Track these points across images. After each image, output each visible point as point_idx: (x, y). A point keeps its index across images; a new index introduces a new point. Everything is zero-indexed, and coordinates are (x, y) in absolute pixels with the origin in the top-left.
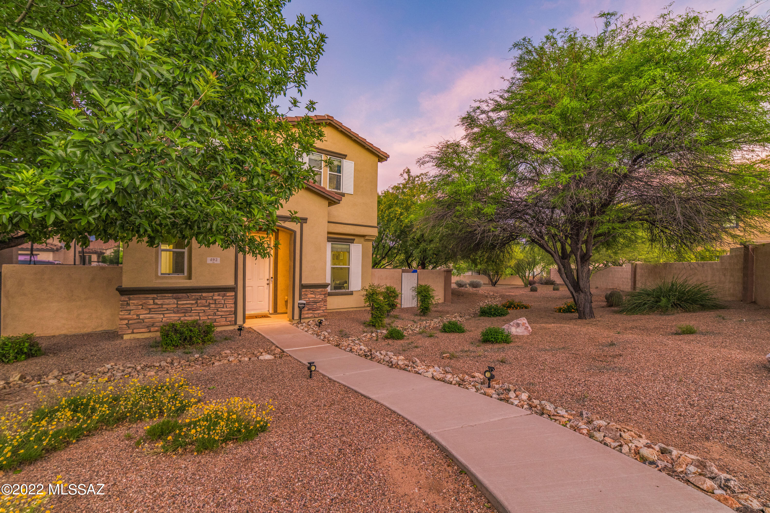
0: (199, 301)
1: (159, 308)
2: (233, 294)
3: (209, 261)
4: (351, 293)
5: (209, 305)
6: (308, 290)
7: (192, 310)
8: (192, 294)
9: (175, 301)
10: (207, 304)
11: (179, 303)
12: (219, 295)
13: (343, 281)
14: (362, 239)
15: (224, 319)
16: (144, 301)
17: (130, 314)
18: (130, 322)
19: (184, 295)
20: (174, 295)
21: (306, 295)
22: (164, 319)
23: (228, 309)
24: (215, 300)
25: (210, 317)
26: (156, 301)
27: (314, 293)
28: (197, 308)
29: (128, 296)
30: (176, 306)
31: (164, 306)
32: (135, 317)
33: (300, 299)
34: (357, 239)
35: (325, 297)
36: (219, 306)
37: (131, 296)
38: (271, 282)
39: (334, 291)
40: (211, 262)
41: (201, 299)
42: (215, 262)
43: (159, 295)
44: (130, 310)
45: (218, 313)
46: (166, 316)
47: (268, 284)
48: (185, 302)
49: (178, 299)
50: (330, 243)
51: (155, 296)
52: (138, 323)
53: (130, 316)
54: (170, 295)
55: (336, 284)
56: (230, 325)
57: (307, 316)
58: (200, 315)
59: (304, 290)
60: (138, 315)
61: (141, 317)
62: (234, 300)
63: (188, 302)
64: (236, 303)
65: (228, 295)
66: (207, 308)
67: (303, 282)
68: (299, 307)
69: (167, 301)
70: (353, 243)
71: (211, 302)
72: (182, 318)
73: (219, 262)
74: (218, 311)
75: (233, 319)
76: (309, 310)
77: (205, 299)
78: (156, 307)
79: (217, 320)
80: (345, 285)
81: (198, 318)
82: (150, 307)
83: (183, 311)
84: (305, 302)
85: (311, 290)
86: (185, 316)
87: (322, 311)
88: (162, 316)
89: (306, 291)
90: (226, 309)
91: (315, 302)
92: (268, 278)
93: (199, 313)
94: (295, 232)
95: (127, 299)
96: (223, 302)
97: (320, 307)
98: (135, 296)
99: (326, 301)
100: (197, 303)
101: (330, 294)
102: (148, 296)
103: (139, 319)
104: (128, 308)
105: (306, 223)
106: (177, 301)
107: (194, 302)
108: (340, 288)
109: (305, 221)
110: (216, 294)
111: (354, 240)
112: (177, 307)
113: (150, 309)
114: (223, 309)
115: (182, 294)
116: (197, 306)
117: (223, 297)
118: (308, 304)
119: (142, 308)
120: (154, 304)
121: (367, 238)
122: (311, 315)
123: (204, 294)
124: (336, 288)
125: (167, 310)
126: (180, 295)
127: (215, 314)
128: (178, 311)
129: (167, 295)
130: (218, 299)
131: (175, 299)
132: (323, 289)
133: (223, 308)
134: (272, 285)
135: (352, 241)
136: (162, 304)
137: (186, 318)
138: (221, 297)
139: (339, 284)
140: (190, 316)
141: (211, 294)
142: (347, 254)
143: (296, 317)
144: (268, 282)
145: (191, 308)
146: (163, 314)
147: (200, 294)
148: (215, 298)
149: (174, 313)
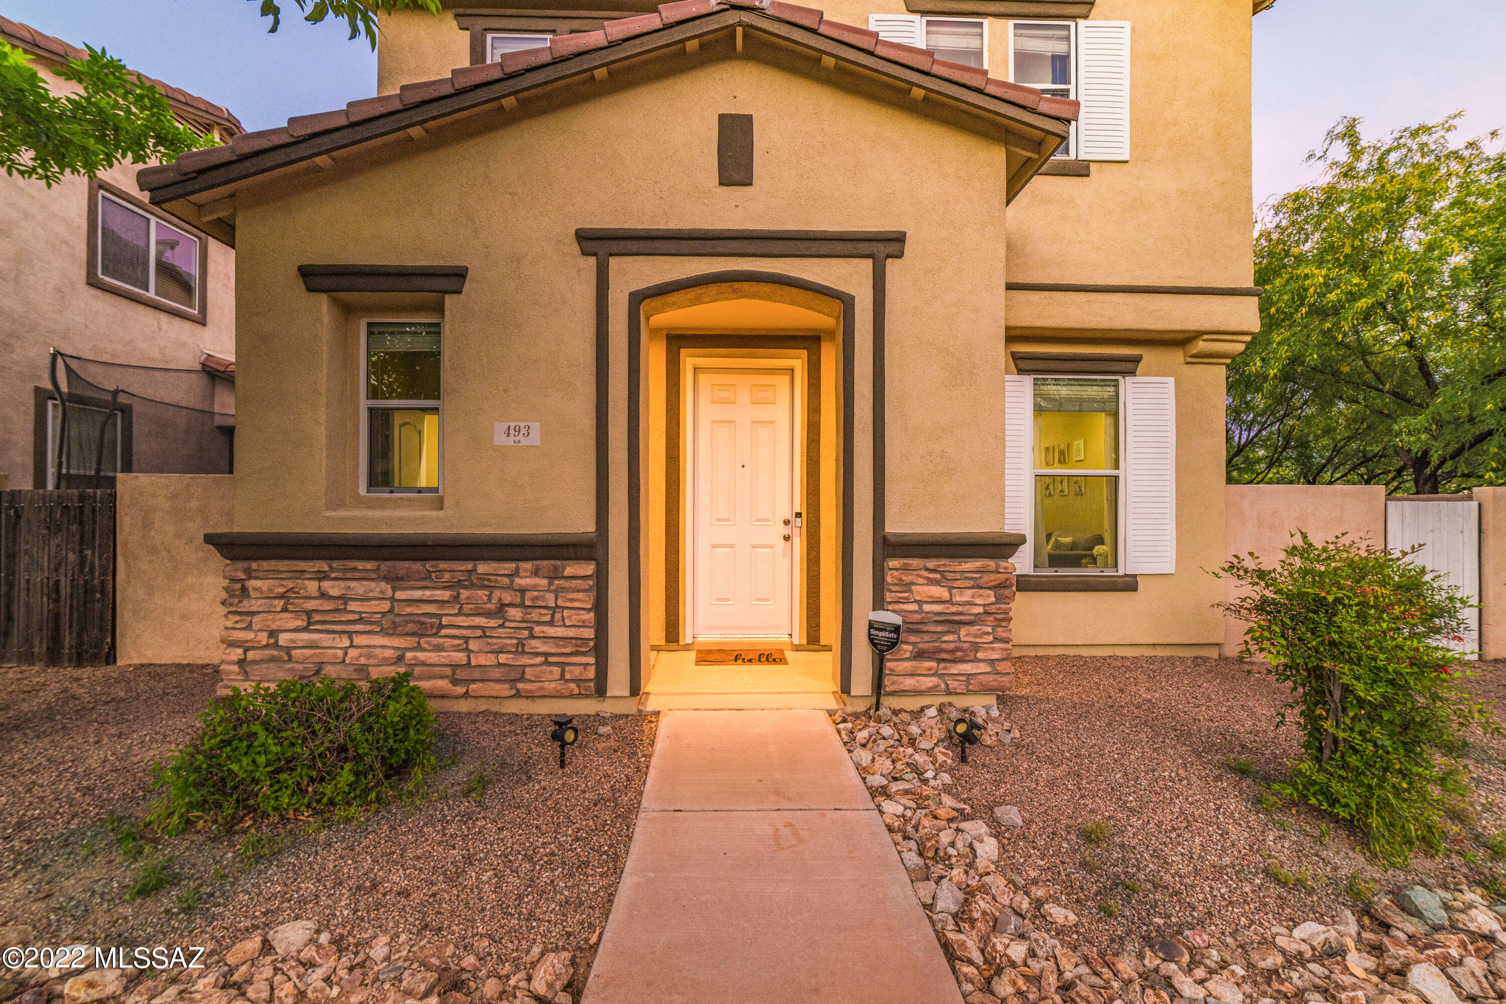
0: (464, 594)
1: (336, 610)
2: (588, 568)
3: (500, 440)
4: (1130, 584)
5: (500, 610)
6: (915, 562)
7: (441, 626)
8: (443, 565)
9: (386, 587)
10: (491, 606)
11: (399, 595)
12: (536, 573)
13: (1089, 535)
14: (1176, 357)
15: (557, 670)
16: (290, 584)
17: (249, 627)
18: (251, 655)
19: (416, 566)
20: (385, 566)
21: (907, 586)
22: (352, 653)
23: (571, 633)
24: (523, 591)
25: (503, 658)
26: (326, 584)
27: (943, 579)
28: (461, 621)
29: (245, 564)
30: (386, 606)
31: (353, 606)
32: (263, 638)
33: (879, 603)
34: (1150, 357)
35: (999, 599)
36: (534, 615)
37: (254, 565)
38: (796, 531)
39: (1050, 572)
40: (510, 441)
41: (472, 586)
42: (524, 442)
43: (335, 564)
44: (253, 614)
45: (534, 643)
46: (359, 640)
47: (787, 538)
48: (417, 594)
49: (395, 580)
50: (1028, 380)
51: (323, 566)
52: (273, 659)
53: (250, 635)
54: (369, 565)
55: (1058, 546)
56: (580, 696)
57: (909, 683)
58: (473, 645)
59: (893, 563)
60: (273, 634)
61: (284, 639)
62: (592, 596)
63: (428, 593)
64: (600, 608)
65: (569, 571)
66: (493, 623)
67: (892, 527)
68: (871, 640)
69: (359, 588)
70: (1133, 373)
71: (507, 597)
72: (409, 655)
73: (535, 439)
74: (532, 636)
75: (591, 673)
76: (920, 655)
77: (485, 583)
78: (327, 606)
79: (529, 673)
80: (1098, 550)
81: (460, 657)
82: (311, 605)
83: (411, 627)
84: (897, 619)
85: (932, 563)
86: (418, 648)
87: (984, 668)
88: (346, 643)
89: (905, 569)
90: (559, 632)
91: (953, 623)
92: (787, 515)
93: (467, 639)
94: (847, 302)
95: (241, 575)
96: (550, 600)
97: (976, 647)
98: (265, 565)
99: (1004, 619)
100: (456, 598)
101: (1026, 584)
102: (301, 565)
103: (276, 645)
104: (246, 606)
105: (900, 255)
106: (394, 589)
107: (445, 595)
108: (1075, 562)
109: (892, 248)
110: (528, 566)
111: (1137, 360)
112: (391, 611)
113: (309, 613)
114: (551, 631)
115: (406, 564)
116: (460, 613)
117: (551, 579)
118: (915, 627)
119: (285, 610)
120: (323, 595)
121: (1201, 346)
122: (928, 682)
123: (483, 568)
124: (1055, 561)
125: (360, 621)
126: (403, 567)
127: (520, 649)
128: (395, 625)
129: (360, 565)
130: (534, 588)
131: (386, 579)
132: (991, 564)
133: (551, 623)
134: (798, 543)
135: (1130, 367)
136: (345, 599)
137: (421, 655)
138: (544, 582)
139: (1073, 546)
140: (439, 648)
141: (510, 566)
142: (1102, 422)
143: (862, 684)
144: (786, 531)
145: (440, 616)
146: (350, 634)
147: (469, 566)
148: (519, 581)
149: (384, 632)
